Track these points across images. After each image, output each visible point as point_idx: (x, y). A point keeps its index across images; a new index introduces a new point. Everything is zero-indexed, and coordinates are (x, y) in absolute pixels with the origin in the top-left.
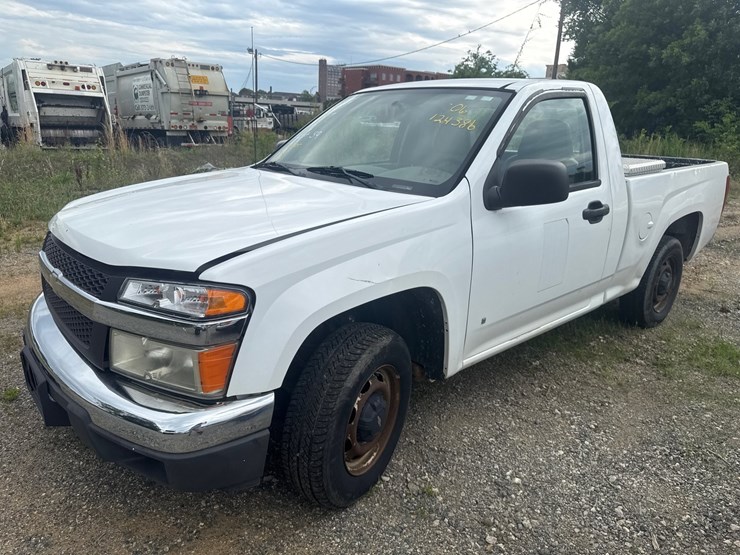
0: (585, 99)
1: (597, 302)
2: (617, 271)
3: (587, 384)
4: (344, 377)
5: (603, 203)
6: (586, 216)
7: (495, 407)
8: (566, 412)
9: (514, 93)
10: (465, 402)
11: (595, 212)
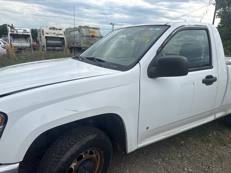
0: (207, 30)
1: (211, 119)
2: (221, 106)
3: (204, 155)
4: (61, 156)
5: (214, 76)
6: (204, 82)
7: (158, 163)
8: (190, 170)
9: (169, 26)
10: (145, 159)
11: (209, 80)
